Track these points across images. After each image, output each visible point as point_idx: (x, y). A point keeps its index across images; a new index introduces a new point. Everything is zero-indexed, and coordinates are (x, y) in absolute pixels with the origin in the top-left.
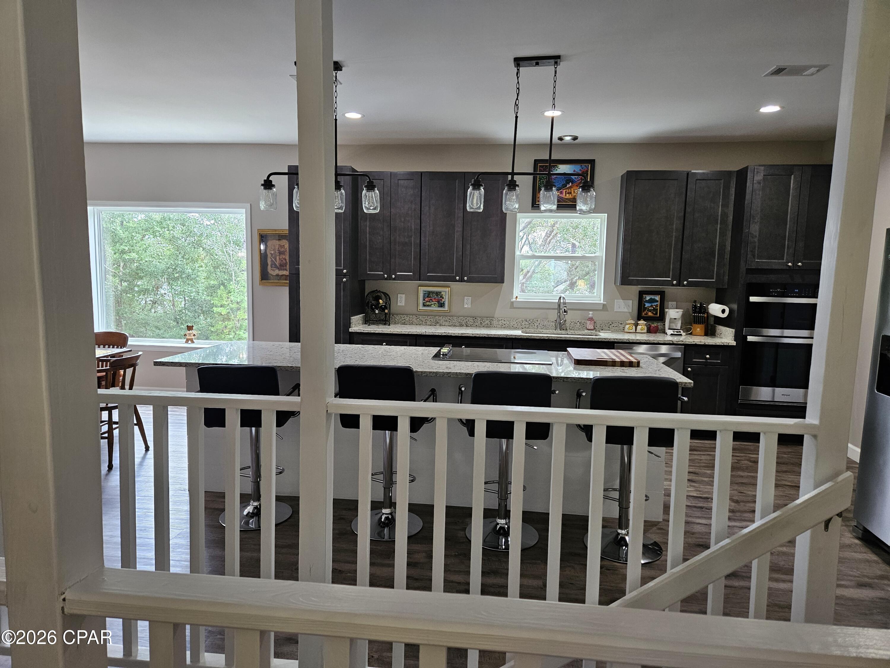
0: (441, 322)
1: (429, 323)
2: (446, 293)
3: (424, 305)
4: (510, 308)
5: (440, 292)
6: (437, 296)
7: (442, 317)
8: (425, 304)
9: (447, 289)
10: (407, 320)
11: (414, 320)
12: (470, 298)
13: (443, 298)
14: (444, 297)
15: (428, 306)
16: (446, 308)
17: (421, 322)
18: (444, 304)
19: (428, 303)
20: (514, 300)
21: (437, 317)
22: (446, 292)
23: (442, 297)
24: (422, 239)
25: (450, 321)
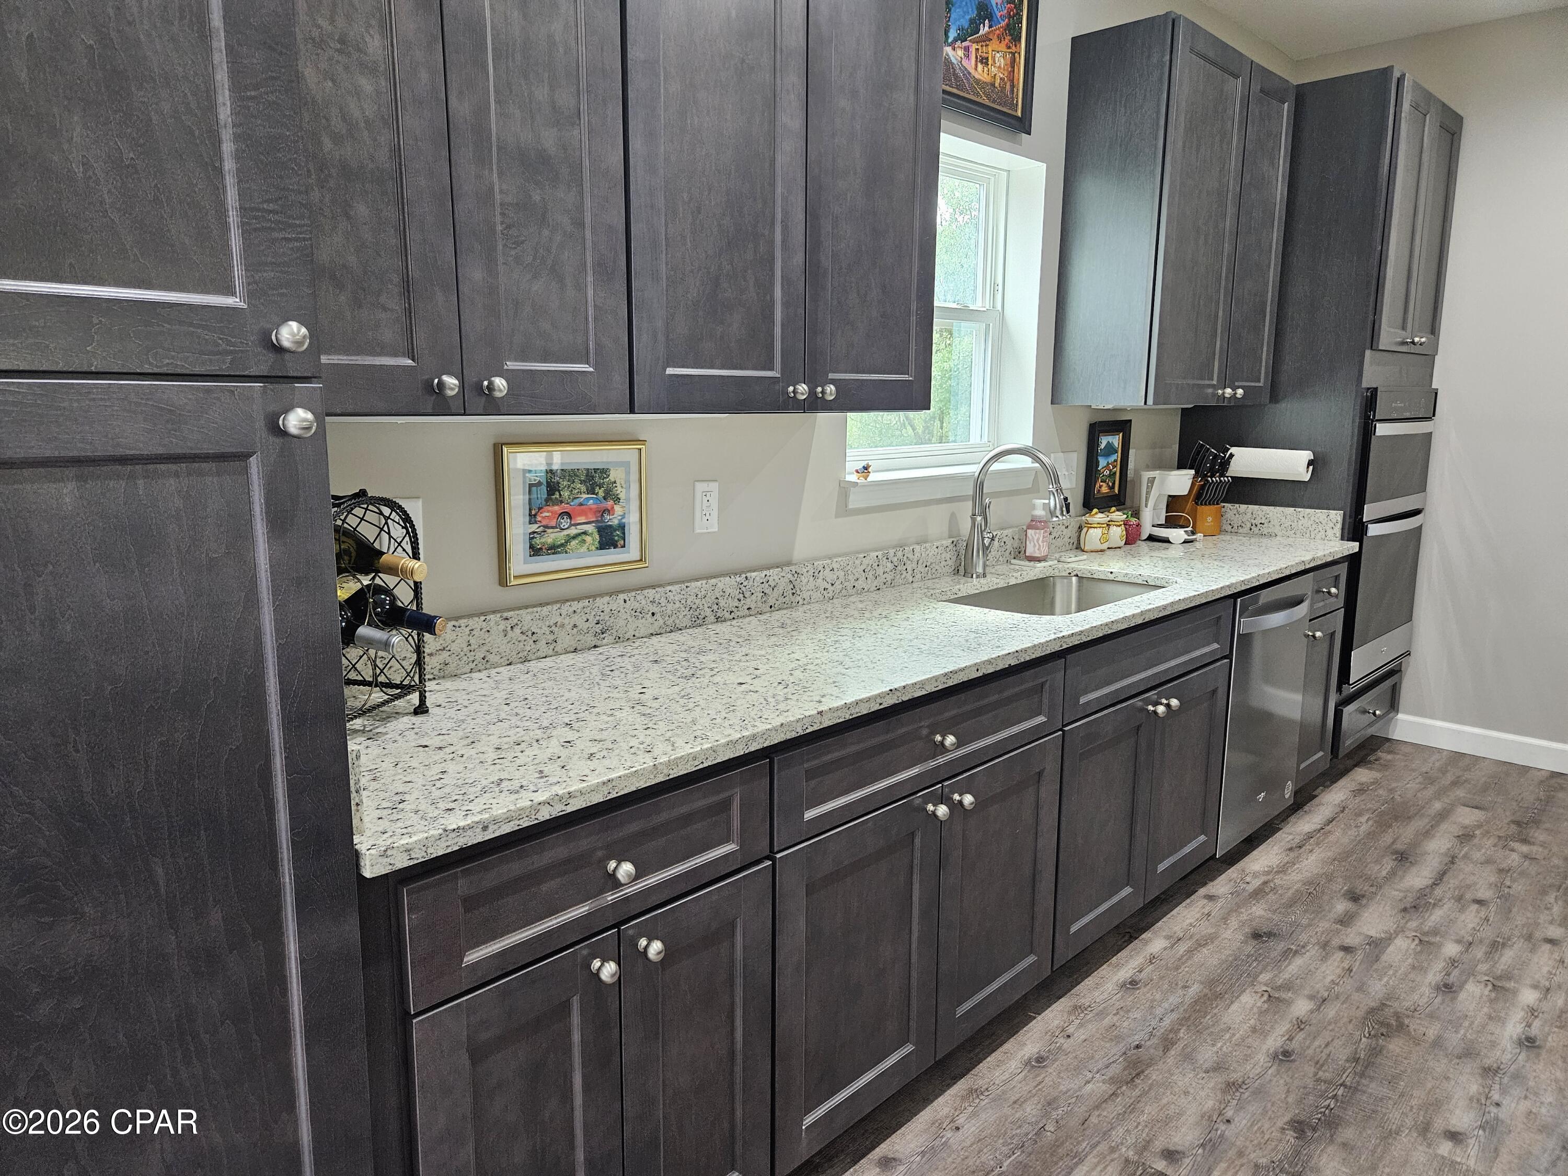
0: (622, 623)
1: (566, 641)
2: (628, 473)
3: (535, 551)
4: (836, 517)
5: (604, 472)
6: (591, 491)
7: (622, 596)
8: (538, 541)
9: (627, 453)
10: (454, 647)
11: (497, 641)
12: (714, 486)
13: (617, 500)
14: (622, 496)
15: (554, 549)
16: (632, 551)
17: (530, 645)
18: (622, 527)
19: (551, 537)
20: (853, 478)
21: (601, 602)
22: (626, 465)
23: (611, 495)
24: (636, 144)
25: (655, 610)
